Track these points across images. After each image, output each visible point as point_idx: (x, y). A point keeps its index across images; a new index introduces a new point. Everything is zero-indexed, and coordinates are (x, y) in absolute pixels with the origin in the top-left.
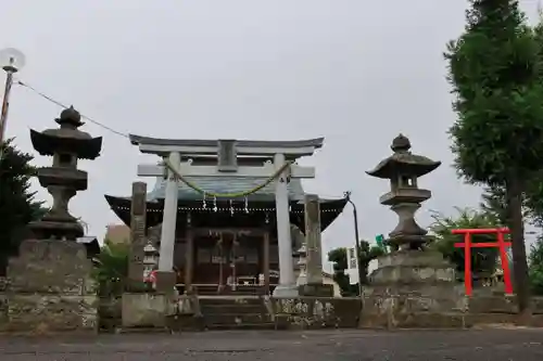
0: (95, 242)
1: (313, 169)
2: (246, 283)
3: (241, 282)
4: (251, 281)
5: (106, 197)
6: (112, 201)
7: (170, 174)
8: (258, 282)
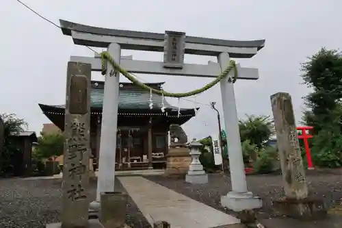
0: (34, 135)
1: (256, 71)
2: (135, 161)
3: (132, 161)
4: (138, 160)
5: (40, 105)
6: (46, 109)
7: (110, 68)
8: (142, 161)
